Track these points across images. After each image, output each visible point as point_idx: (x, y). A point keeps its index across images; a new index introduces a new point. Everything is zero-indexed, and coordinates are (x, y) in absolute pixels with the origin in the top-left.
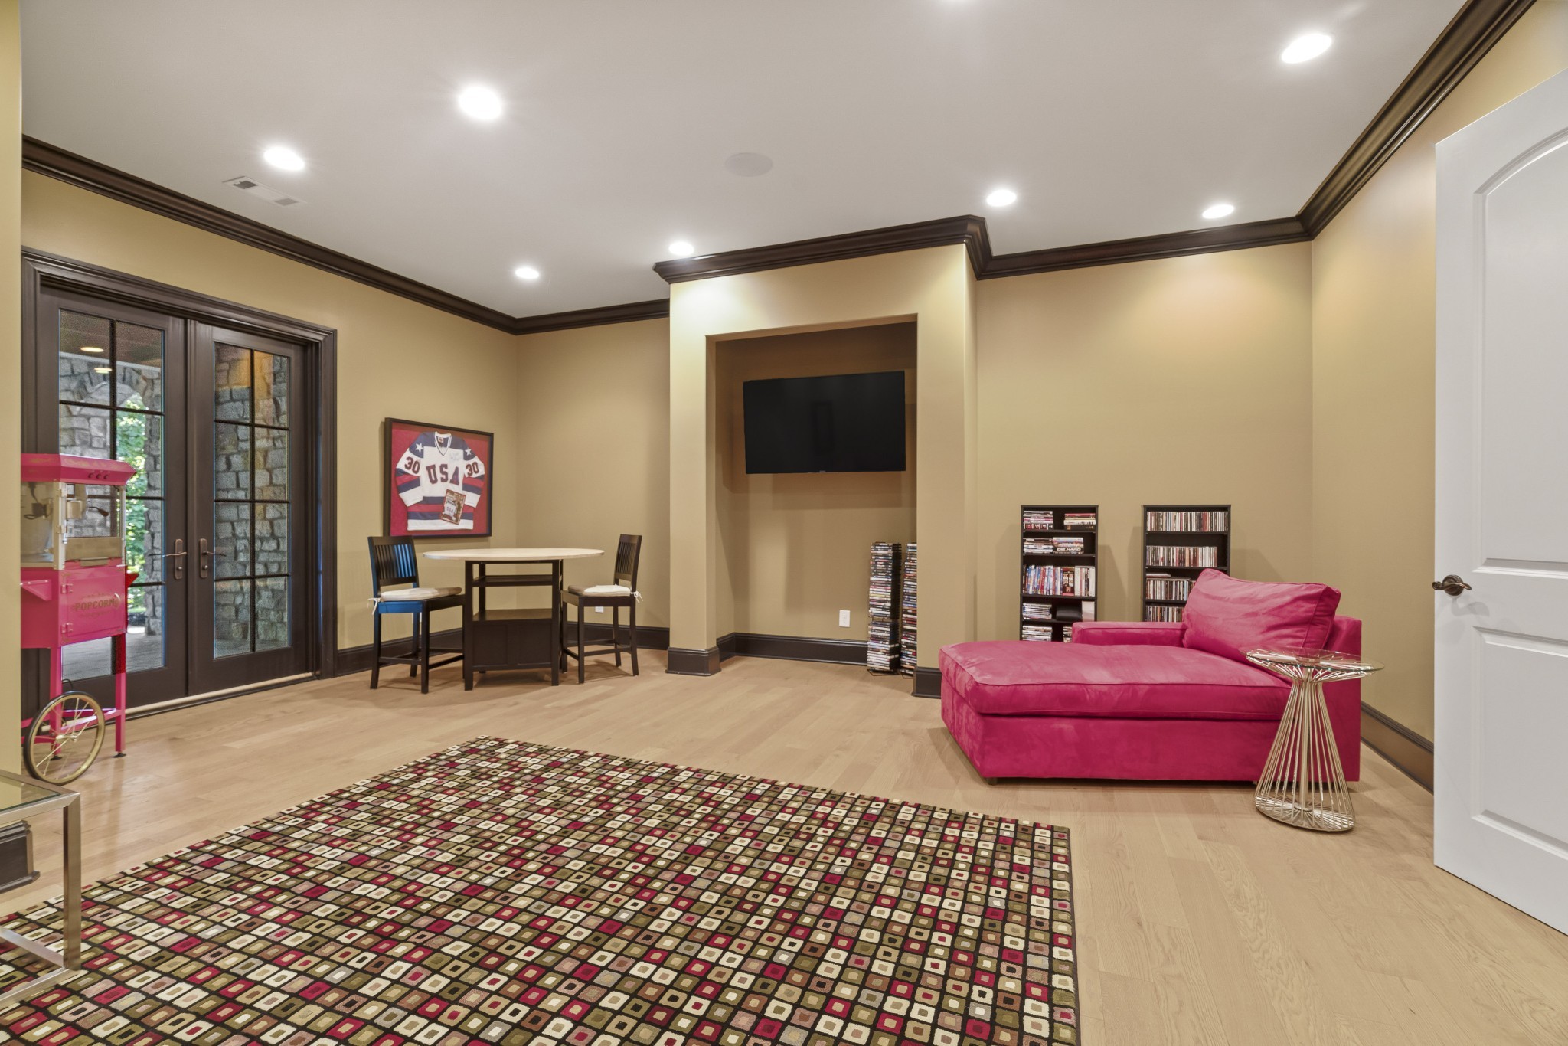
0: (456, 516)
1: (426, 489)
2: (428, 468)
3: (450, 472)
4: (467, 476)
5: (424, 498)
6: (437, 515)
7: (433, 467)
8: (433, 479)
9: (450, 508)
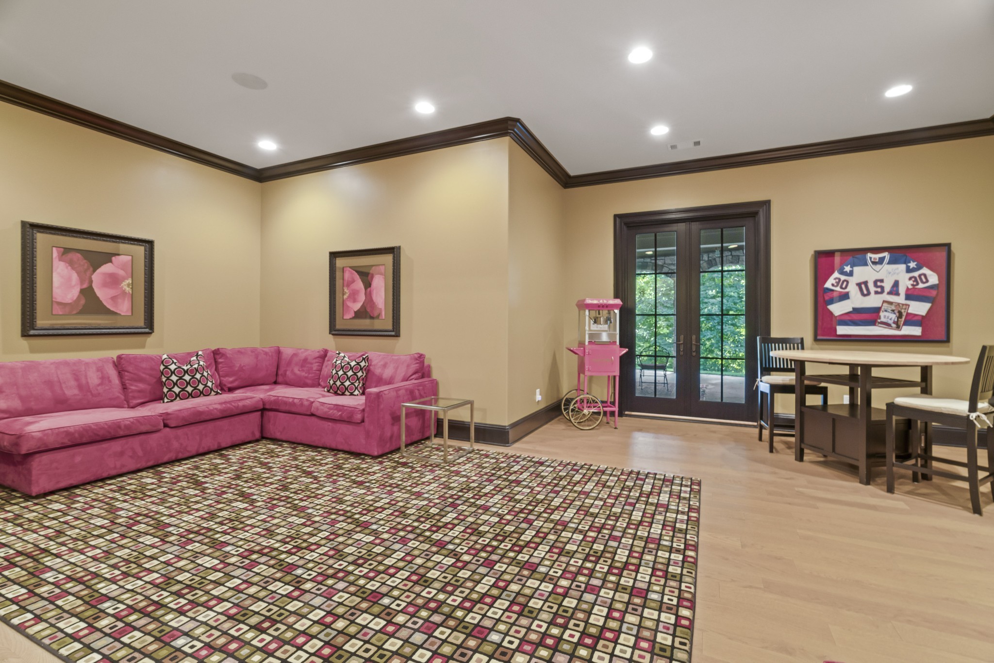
0: (897, 323)
1: (857, 301)
2: (859, 285)
3: (888, 286)
4: (910, 287)
5: (854, 309)
6: (873, 322)
7: (866, 283)
8: (865, 292)
9: (887, 316)
